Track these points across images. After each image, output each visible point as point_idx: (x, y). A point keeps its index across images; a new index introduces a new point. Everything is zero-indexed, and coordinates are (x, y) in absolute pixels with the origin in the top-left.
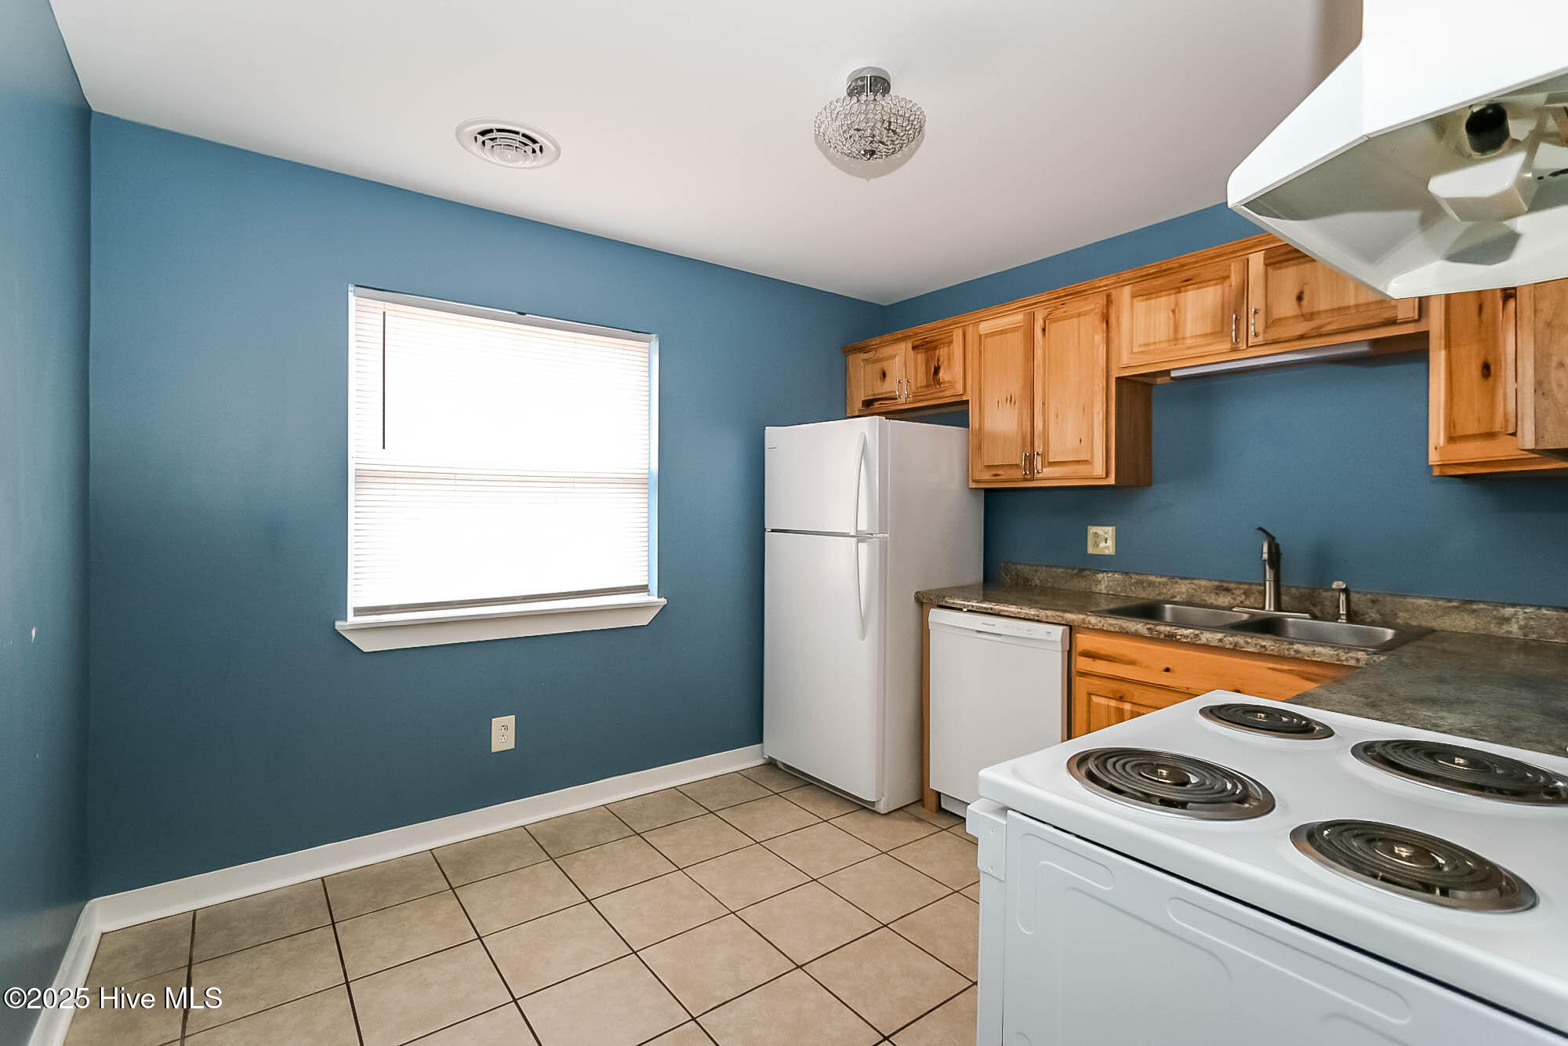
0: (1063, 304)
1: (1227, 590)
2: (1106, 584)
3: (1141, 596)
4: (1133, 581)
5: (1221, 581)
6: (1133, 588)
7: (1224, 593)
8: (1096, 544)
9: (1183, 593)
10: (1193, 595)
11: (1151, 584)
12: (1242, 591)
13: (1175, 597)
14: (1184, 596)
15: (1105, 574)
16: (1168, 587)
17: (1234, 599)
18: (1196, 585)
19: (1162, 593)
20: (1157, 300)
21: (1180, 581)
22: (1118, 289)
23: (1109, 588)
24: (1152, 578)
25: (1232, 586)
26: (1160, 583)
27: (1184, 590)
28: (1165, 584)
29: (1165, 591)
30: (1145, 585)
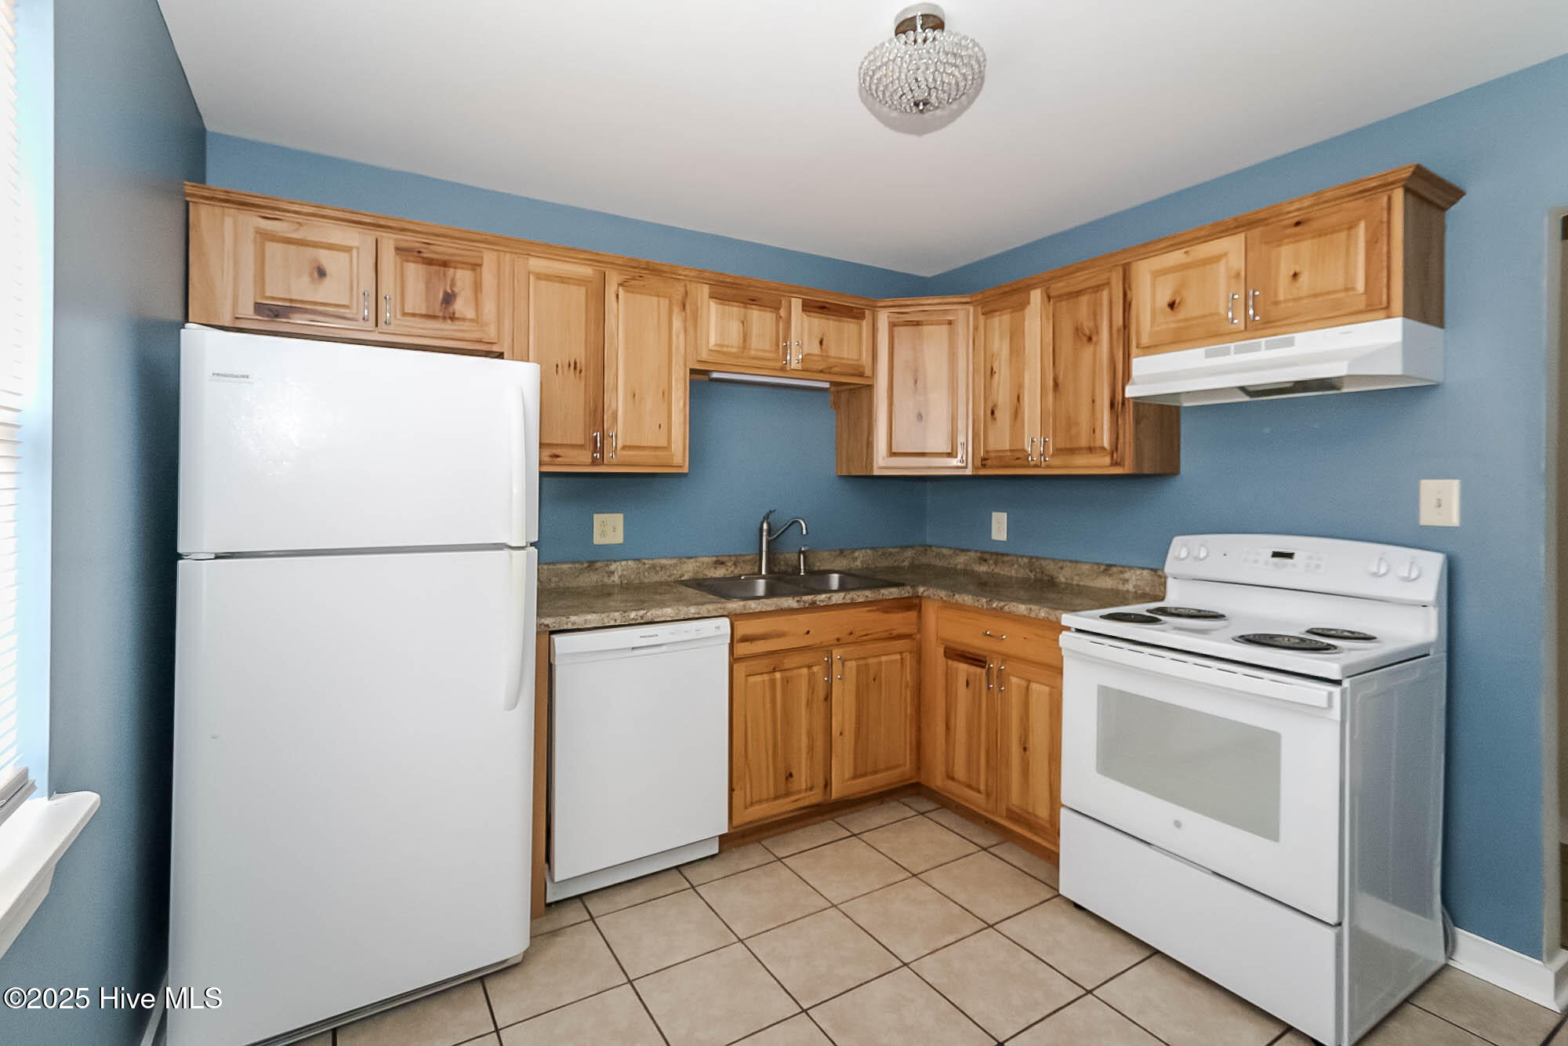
0: (641, 277)
1: (723, 563)
2: (620, 574)
3: (654, 580)
4: (647, 566)
5: (717, 556)
6: (646, 574)
7: (720, 566)
8: (603, 534)
9: (689, 572)
10: (697, 572)
11: (662, 567)
12: (732, 563)
13: (682, 575)
14: (690, 574)
15: (618, 563)
16: (678, 568)
17: (727, 570)
18: (700, 562)
19: (673, 574)
20: (731, 308)
21: (686, 560)
22: (700, 285)
23: (623, 578)
24: (664, 561)
25: (724, 559)
26: (671, 565)
27: (691, 568)
28: (675, 566)
29: (675, 572)
30: (658, 569)
